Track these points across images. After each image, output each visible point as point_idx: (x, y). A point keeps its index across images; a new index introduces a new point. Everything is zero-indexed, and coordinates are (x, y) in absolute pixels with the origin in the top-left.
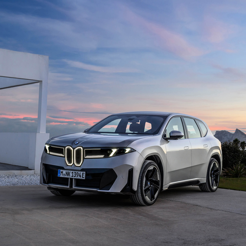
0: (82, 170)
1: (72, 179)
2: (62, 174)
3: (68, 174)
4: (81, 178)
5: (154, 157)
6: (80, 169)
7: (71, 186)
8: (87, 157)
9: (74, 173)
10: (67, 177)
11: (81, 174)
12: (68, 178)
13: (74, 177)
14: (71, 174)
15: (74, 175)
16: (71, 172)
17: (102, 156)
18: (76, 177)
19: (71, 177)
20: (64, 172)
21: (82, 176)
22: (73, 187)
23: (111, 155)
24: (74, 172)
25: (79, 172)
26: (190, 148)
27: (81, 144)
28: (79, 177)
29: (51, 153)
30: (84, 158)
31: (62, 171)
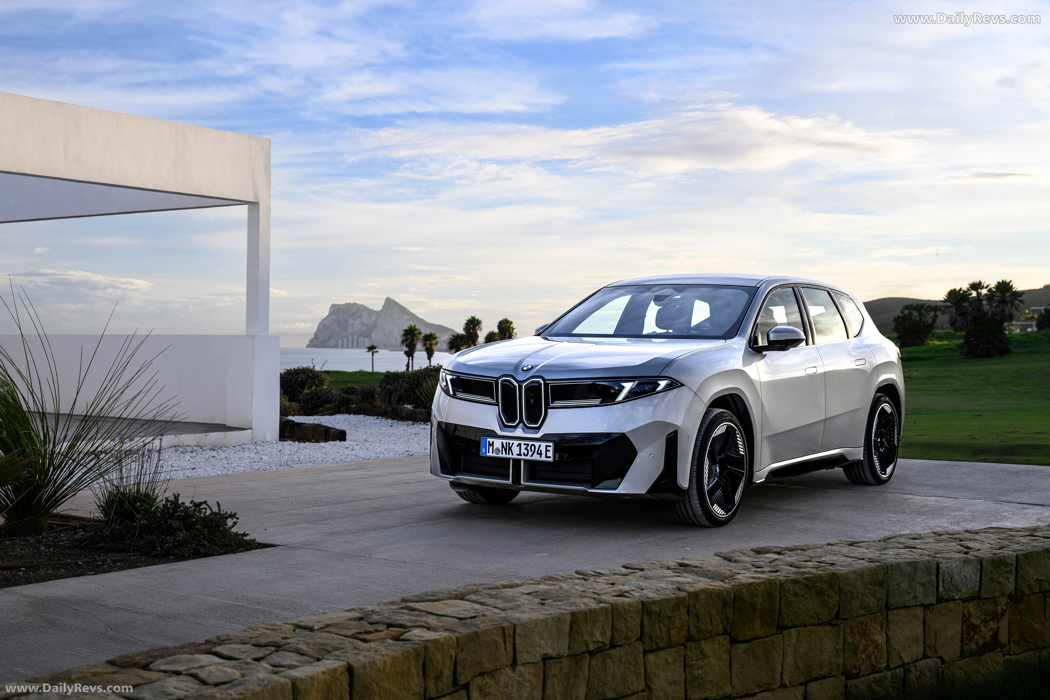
0: (545, 438)
1: (519, 461)
2: (493, 449)
3: (509, 449)
4: (543, 458)
5: (729, 399)
6: (538, 435)
7: (517, 479)
8: (557, 404)
9: (523, 447)
10: (504, 455)
11: (543, 449)
12: (508, 460)
13: (523, 457)
14: (515, 450)
15: (523, 451)
16: (516, 442)
17: (598, 401)
18: (529, 457)
19: (515, 456)
20: (498, 443)
21: (545, 453)
22: (522, 482)
23: (620, 398)
24: (522, 443)
25: (537, 444)
26: (820, 370)
27: (538, 371)
28: (536, 457)
29: (460, 395)
30: (547, 407)
31: (491, 440)
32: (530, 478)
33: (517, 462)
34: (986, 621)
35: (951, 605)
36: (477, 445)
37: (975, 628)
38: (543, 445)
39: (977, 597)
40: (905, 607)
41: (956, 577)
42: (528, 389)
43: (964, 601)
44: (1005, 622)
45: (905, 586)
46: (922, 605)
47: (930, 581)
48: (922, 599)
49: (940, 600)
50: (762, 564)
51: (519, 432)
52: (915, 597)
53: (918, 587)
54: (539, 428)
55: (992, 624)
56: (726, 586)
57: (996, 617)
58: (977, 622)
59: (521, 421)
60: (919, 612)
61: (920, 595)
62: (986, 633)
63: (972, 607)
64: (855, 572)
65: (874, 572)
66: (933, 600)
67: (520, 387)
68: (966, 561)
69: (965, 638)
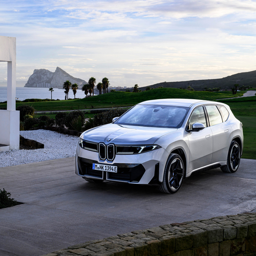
0: (115, 165)
2: (97, 167)
3: (102, 168)
4: (114, 171)
6: (112, 163)
7: (105, 178)
8: (119, 153)
10: (100, 170)
11: (114, 168)
12: (102, 171)
13: (107, 171)
14: (104, 168)
15: (107, 169)
16: (105, 166)
17: (132, 153)
18: (109, 171)
19: (104, 170)
20: (98, 166)
21: (115, 170)
22: (107, 179)
23: (140, 152)
24: (107, 166)
25: (112, 167)
27: (113, 141)
28: (111, 171)
29: (85, 148)
30: (115, 154)
31: (96, 164)
32: (109, 178)
33: (105, 172)
34: (238, 245)
35: (227, 241)
36: (91, 165)
37: (235, 248)
38: (114, 167)
39: (236, 238)
40: (213, 243)
41: (229, 233)
42: (109, 148)
43: (231, 240)
44: (244, 245)
45: (213, 237)
46: (219, 242)
47: (221, 235)
48: (218, 240)
49: (224, 240)
50: (172, 231)
51: (106, 162)
52: (216, 240)
53: (217, 237)
54: (113, 161)
55: (240, 246)
56: (159, 241)
57: (241, 244)
58: (235, 246)
59: (106, 158)
60: (218, 244)
61: (218, 239)
62: (238, 249)
63: (234, 242)
64: (198, 234)
65: (204, 233)
66: (222, 240)
67: (106, 147)
68: (232, 228)
69: (232, 250)
